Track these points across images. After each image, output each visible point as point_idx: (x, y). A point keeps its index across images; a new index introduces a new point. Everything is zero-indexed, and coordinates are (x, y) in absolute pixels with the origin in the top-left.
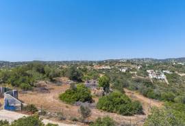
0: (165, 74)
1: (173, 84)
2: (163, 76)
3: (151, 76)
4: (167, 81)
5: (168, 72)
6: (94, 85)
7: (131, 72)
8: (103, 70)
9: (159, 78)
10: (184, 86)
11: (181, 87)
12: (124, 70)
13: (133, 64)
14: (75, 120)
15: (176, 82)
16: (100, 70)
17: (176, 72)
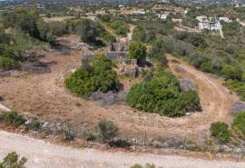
0: (222, 22)
1: (230, 37)
2: (218, 26)
3: (201, 26)
4: (221, 33)
5: (226, 20)
6: (122, 55)
7: (174, 20)
8: (134, 15)
9: (212, 28)
10: (244, 40)
11: (240, 42)
12: (164, 17)
13: (178, 6)
14: (92, 138)
15: (234, 34)
16: (130, 15)
17: (238, 20)
